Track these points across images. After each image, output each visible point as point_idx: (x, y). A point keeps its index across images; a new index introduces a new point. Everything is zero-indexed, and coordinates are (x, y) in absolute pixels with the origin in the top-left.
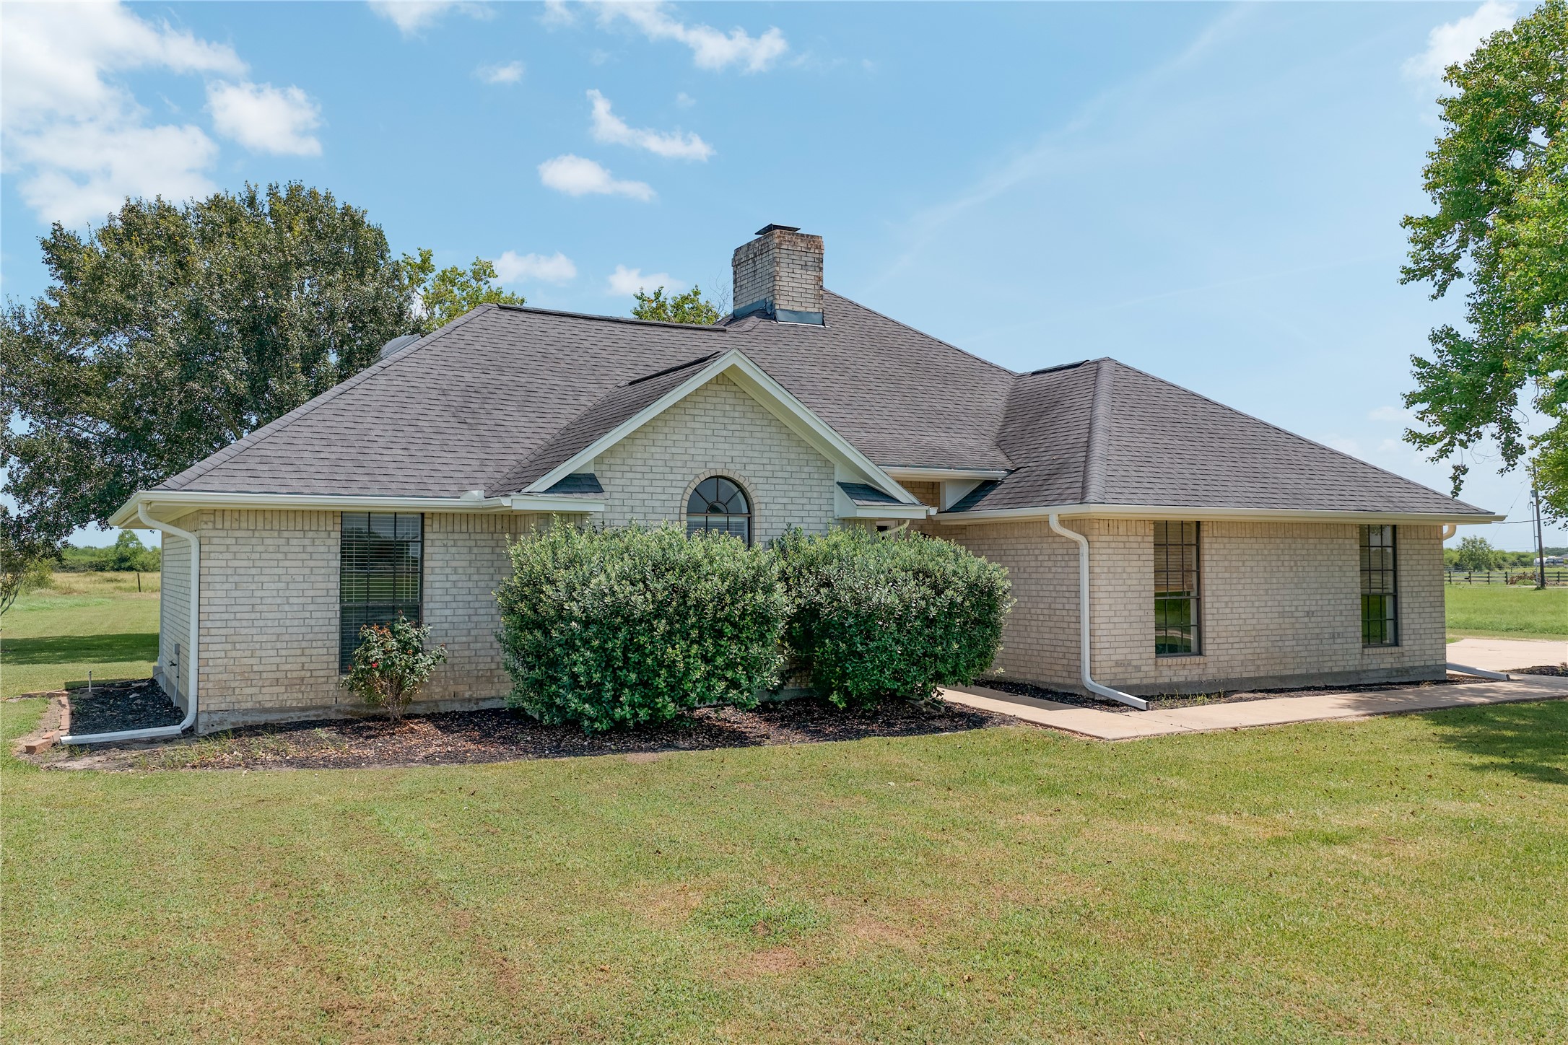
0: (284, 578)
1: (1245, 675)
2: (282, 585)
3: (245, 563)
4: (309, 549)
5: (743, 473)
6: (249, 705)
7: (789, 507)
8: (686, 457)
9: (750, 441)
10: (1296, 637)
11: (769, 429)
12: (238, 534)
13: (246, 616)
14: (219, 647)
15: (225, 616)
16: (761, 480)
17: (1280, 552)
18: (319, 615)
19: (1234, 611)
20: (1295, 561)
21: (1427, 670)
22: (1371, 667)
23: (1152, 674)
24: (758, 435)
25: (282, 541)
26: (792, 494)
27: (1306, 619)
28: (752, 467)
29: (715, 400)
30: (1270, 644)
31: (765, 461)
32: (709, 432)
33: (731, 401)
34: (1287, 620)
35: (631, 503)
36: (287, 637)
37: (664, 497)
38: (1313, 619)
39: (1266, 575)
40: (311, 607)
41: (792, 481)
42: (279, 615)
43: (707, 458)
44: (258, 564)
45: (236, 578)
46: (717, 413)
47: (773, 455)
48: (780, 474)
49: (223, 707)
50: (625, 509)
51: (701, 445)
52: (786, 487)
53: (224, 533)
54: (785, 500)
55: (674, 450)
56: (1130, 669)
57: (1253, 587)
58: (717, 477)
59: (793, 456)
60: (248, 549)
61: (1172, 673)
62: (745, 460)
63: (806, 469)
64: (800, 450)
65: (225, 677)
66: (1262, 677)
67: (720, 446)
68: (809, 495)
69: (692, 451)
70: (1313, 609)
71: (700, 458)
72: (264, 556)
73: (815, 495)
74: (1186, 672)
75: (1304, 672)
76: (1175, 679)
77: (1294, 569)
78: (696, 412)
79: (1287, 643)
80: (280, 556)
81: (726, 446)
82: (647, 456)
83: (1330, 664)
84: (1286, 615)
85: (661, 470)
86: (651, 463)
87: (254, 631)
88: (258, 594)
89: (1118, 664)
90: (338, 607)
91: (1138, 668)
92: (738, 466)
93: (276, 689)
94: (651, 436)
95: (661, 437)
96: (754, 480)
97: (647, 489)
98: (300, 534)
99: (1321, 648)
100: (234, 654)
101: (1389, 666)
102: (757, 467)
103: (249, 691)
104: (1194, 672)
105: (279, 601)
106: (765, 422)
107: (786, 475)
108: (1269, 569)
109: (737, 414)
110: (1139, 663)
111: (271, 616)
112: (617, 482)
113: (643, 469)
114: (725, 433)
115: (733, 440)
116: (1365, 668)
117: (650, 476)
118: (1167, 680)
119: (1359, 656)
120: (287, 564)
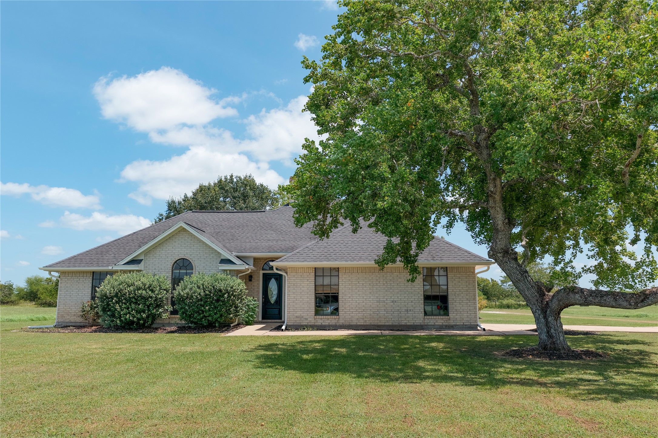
0: (78, 289)
1: (358, 324)
2: (77, 291)
3: (69, 285)
4: (84, 281)
5: (190, 257)
6: (68, 321)
7: (206, 267)
8: (172, 253)
9: (193, 248)
10: (386, 310)
11: (199, 244)
12: (68, 278)
13: (69, 298)
14: (62, 306)
15: (64, 298)
16: (196, 259)
17: (378, 278)
18: (86, 298)
19: (354, 300)
20: (386, 282)
21: (465, 326)
22: (430, 324)
23: (313, 321)
24: (196, 246)
25: (78, 279)
26: (207, 263)
27: (392, 304)
28: (193, 255)
29: (182, 236)
30: (372, 313)
31: (198, 253)
32: (180, 246)
33: (187, 236)
34: (381, 304)
35: (155, 267)
36: (78, 304)
37: (165, 265)
38: (395, 304)
39: (370, 287)
40: (84, 296)
41: (207, 259)
42: (76, 298)
43: (179, 253)
44: (72, 285)
45: (67, 289)
46: (183, 240)
47: (201, 251)
48: (202, 257)
49: (62, 321)
50: (153, 269)
51: (177, 250)
52: (204, 261)
53: (65, 278)
54: (204, 265)
55: (168, 251)
56: (302, 319)
57: (363, 291)
58: (184, 259)
59: (207, 251)
60: (70, 281)
61: (322, 321)
62: (191, 253)
63: (212, 255)
64: (210, 249)
65: (63, 313)
66: (368, 325)
67: (183, 250)
68: (212, 263)
69: (174, 252)
70: (395, 300)
71: (176, 253)
72: (74, 283)
73: (215, 263)
74: (329, 321)
75: (391, 324)
76: (323, 324)
77: (386, 284)
78: (176, 240)
79: (381, 313)
80: (77, 283)
81: (185, 249)
82: (160, 253)
83: (405, 321)
84: (380, 302)
85: (164, 257)
86: (161, 255)
87: (70, 302)
88: (72, 293)
89: (297, 317)
90: (90, 296)
91: (306, 319)
92: (189, 255)
93: (74, 317)
94: (162, 248)
95: (165, 248)
96: (194, 259)
97: (160, 263)
98: (82, 278)
99: (400, 315)
100: (65, 308)
101: (441, 324)
102: (195, 255)
103: (68, 317)
104: (333, 322)
105: (76, 295)
106: (198, 242)
107: (204, 257)
108: (372, 284)
109: (189, 240)
110: (307, 317)
111: (74, 298)
112: (151, 261)
113: (159, 257)
114: (185, 246)
115: (187, 248)
116: (426, 324)
117: (161, 259)
118: (320, 324)
119: (422, 319)
120: (79, 285)
